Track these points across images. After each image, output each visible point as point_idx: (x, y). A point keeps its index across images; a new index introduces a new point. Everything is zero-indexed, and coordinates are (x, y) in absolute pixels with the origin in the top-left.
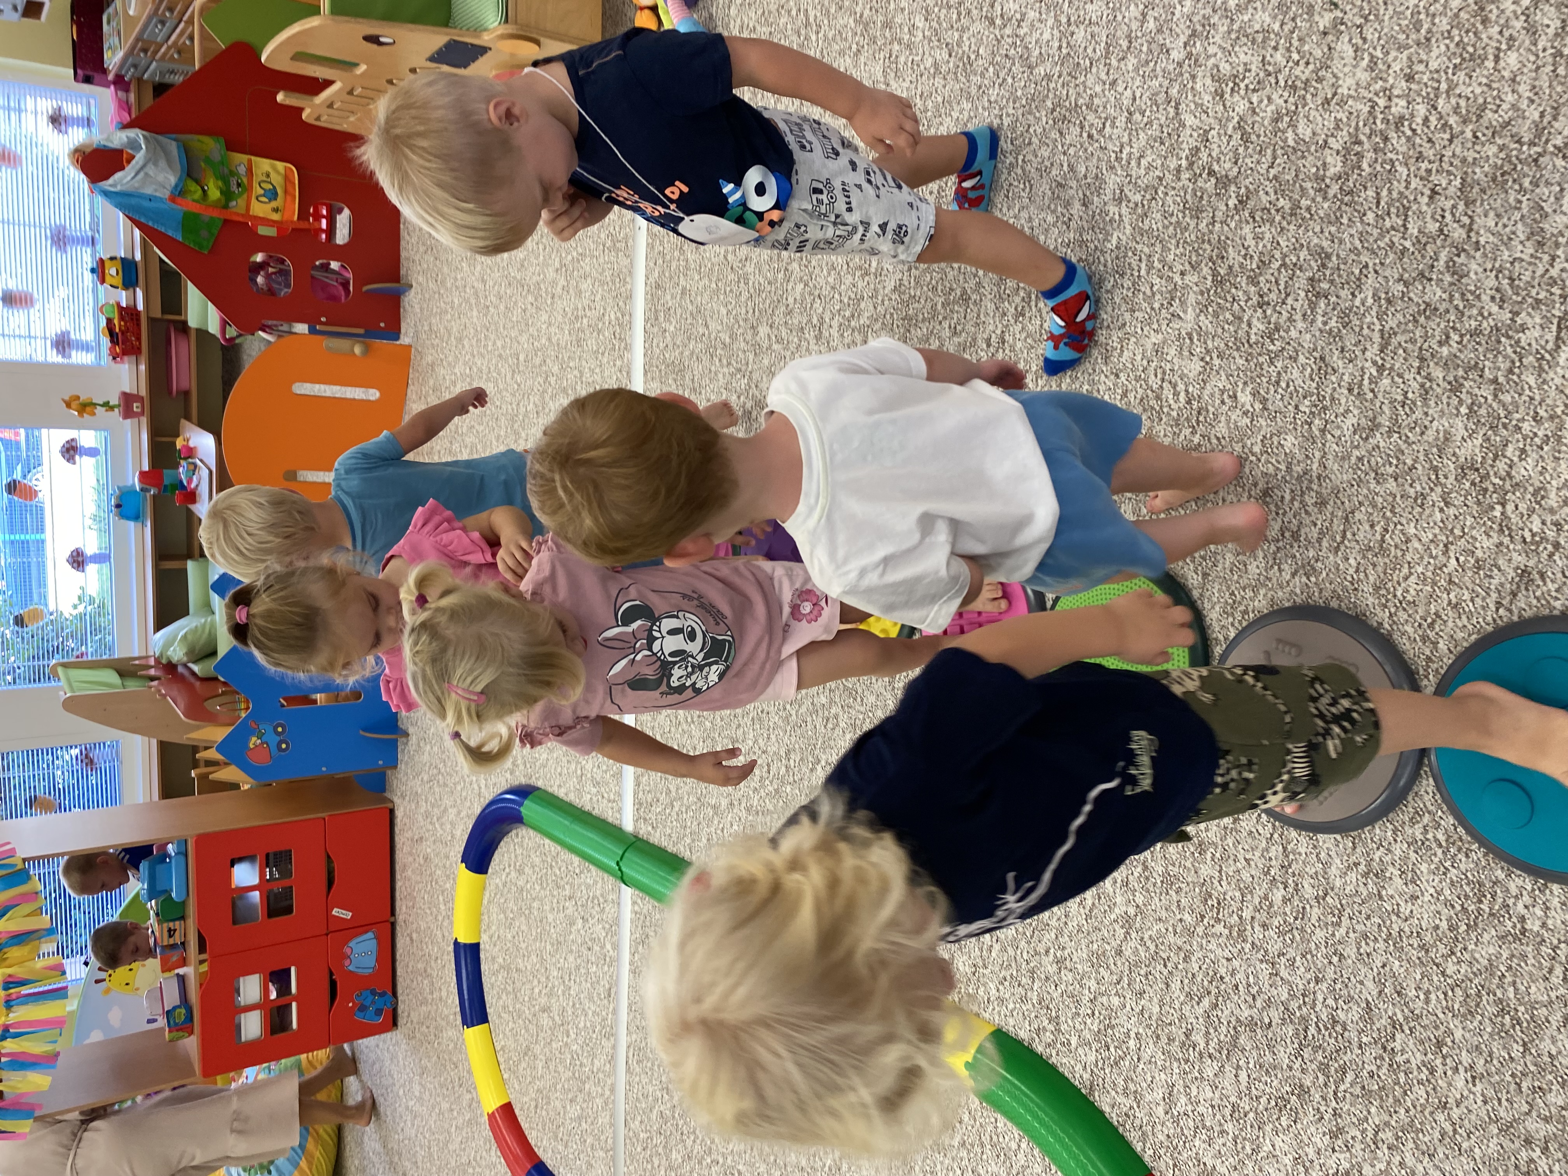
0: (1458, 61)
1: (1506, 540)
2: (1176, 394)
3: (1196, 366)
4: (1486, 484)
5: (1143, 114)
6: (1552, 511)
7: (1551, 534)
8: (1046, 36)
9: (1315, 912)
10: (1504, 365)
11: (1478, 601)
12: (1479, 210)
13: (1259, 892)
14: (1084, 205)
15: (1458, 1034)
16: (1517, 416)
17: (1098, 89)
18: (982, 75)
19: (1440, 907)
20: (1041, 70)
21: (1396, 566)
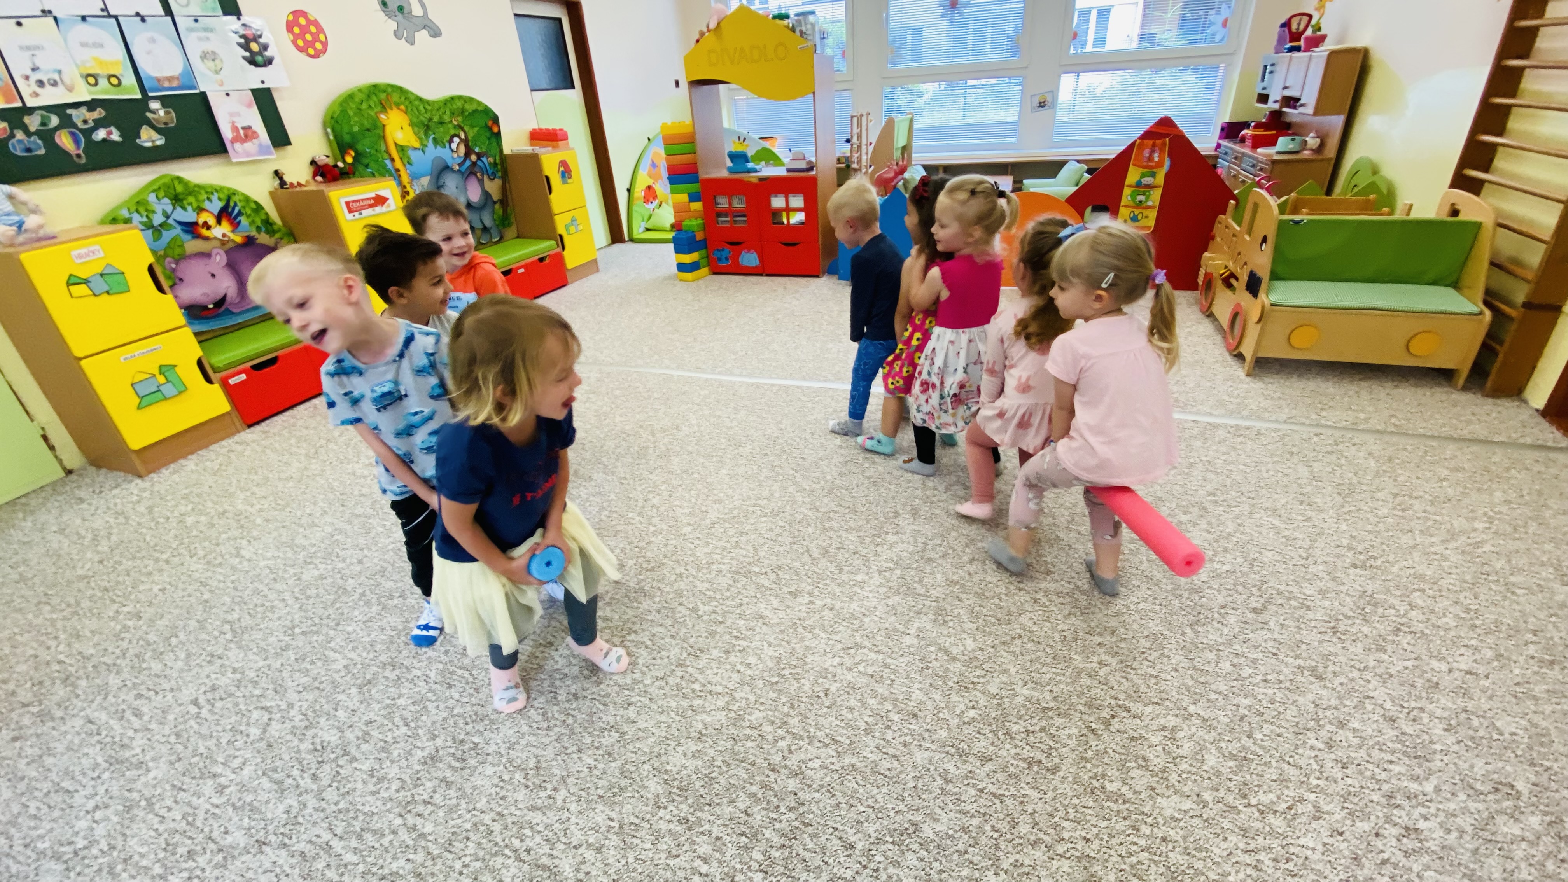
0: (1173, 869)
1: (872, 840)
2: (978, 677)
3: (994, 690)
4: (905, 836)
5: (1156, 684)
6: (885, 869)
7: (872, 865)
8: (1211, 637)
9: (685, 703)
10: (976, 859)
11: (839, 818)
12: (1073, 864)
13: (700, 677)
14: (1100, 644)
15: (613, 764)
16: (944, 861)
17: (1174, 661)
18: (1188, 598)
19: (678, 767)
20: (1188, 630)
21: (865, 778)
